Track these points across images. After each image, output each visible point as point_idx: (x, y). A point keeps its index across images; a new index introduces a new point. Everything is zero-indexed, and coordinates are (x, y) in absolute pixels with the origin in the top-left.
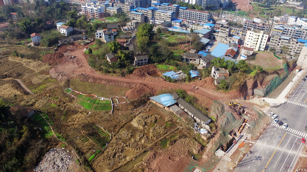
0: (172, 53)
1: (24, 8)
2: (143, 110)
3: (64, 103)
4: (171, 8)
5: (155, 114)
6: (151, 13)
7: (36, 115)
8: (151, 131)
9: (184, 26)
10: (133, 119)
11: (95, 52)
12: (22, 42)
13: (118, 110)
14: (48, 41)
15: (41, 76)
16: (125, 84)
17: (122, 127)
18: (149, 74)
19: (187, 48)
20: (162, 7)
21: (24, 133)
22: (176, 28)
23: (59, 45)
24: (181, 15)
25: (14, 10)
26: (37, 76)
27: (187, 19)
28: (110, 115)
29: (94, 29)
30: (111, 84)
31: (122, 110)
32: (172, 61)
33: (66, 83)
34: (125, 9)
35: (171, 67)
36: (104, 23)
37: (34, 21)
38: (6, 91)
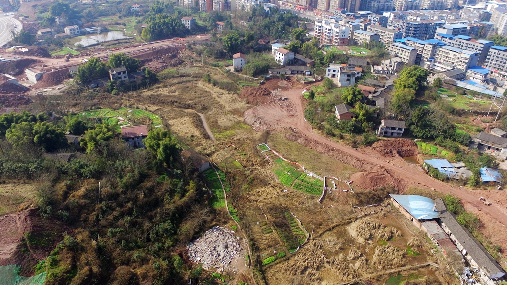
0: (453, 127)
1: (235, 17)
2: (373, 212)
3: (253, 165)
4: (472, 46)
5: (393, 226)
6: (431, 50)
7: (211, 170)
8: (377, 252)
9: (492, 82)
10: (351, 222)
11: (318, 98)
12: (221, 63)
13: (332, 200)
14: (255, 68)
15: (231, 117)
16: (354, 161)
17: (330, 230)
18: (400, 155)
19: (488, 124)
20: (454, 42)
21: (189, 190)
22: (474, 84)
23: (268, 76)
24: (492, 60)
25: (221, 19)
26: (226, 115)
27: (502, 70)
28: (316, 204)
29: (326, 61)
30: (331, 154)
31: (337, 202)
32: (449, 142)
33: (263, 135)
34: (385, 36)
35: (444, 152)
36: (344, 55)
37: (244, 36)
38: (183, 127)
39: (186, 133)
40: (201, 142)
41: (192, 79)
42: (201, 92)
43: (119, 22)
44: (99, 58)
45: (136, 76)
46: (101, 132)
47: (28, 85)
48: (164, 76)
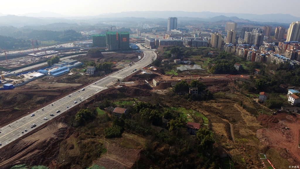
1: (268, 67)
3: (253, 164)
7: (227, 159)
12: (251, 95)
14: (272, 103)
15: (248, 130)
23: (280, 110)
25: (259, 67)
26: (245, 128)
33: (264, 148)
37: (270, 81)
38: (219, 128)
39: (220, 133)
40: (226, 140)
41: (232, 101)
42: (235, 111)
43: (201, 59)
44: (186, 79)
45: (202, 93)
46: (178, 122)
47: (152, 87)
48: (216, 96)
